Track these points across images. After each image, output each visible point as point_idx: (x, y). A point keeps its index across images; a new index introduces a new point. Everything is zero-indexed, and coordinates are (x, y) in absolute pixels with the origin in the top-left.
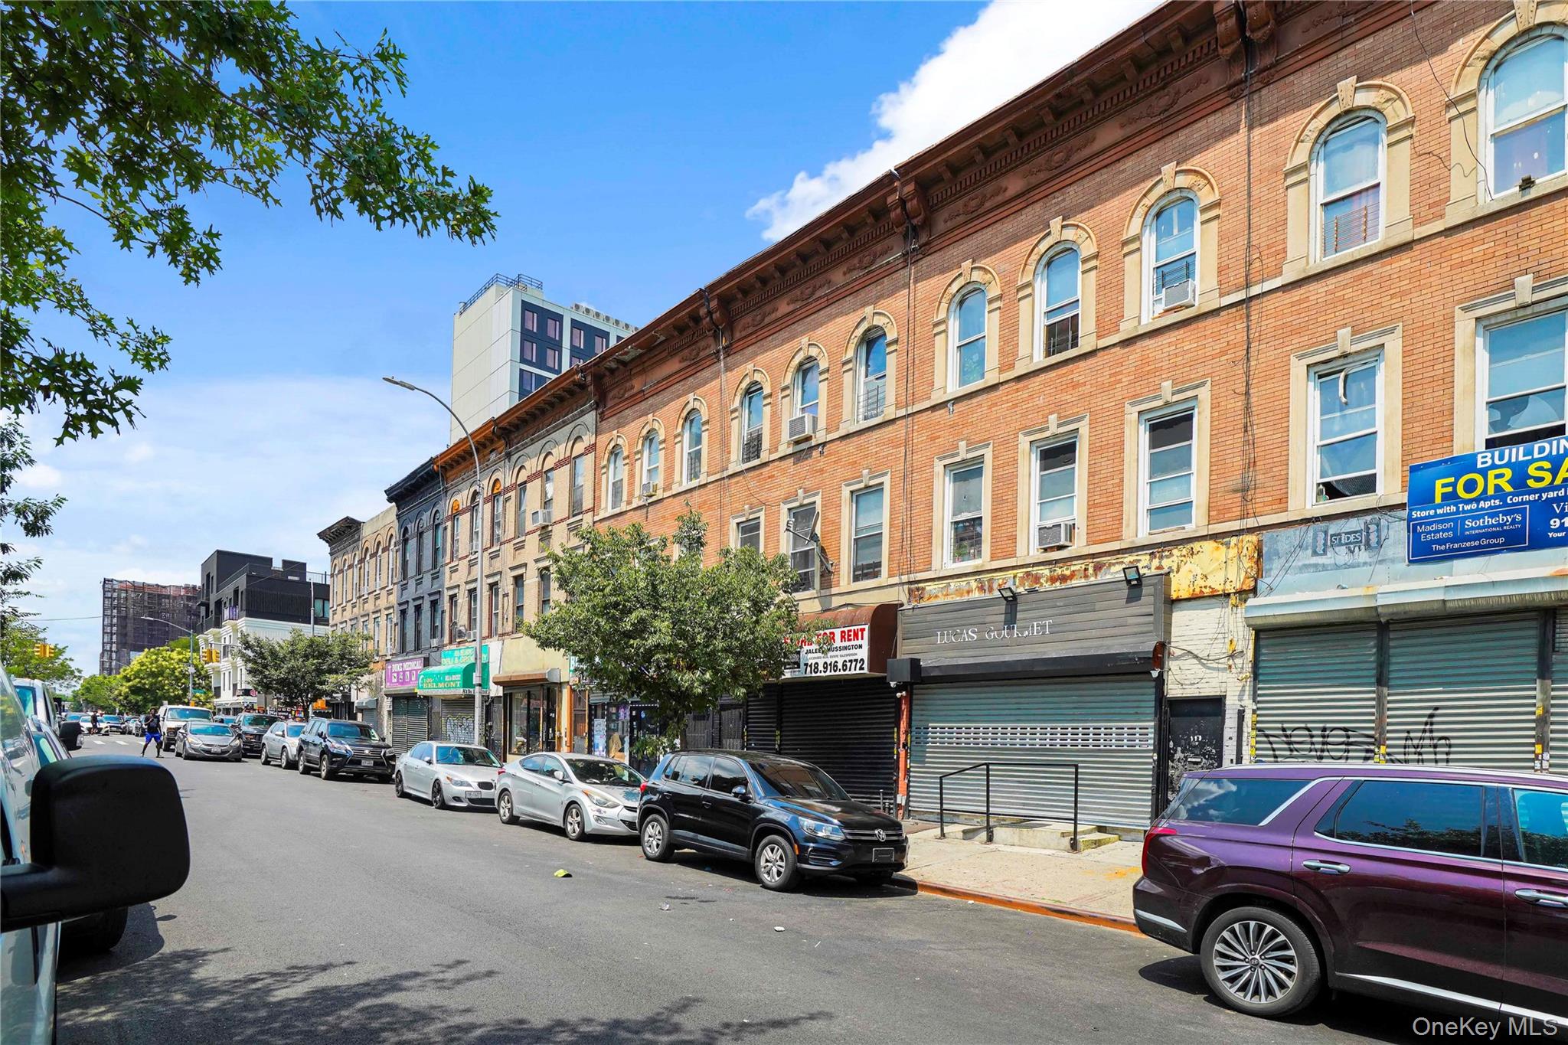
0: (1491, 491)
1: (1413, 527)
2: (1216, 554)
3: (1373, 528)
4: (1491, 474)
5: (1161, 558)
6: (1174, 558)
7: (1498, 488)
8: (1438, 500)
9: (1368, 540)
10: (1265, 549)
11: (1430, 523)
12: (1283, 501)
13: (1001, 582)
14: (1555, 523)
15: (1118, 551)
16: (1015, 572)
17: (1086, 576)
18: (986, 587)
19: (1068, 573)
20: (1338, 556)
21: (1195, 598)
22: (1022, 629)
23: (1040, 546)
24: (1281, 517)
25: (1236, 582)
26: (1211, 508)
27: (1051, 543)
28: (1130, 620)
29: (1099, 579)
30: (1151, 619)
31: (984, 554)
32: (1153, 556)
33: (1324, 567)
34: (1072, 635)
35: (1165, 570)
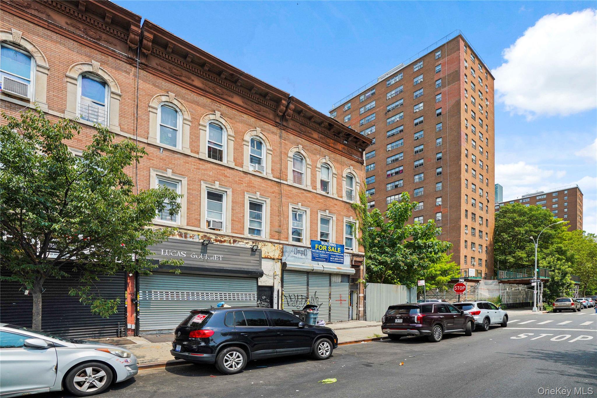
2: (271, 247)
3: (305, 251)
5: (257, 244)
7: (324, 249)
8: (316, 249)
9: (305, 254)
10: (284, 250)
11: (315, 253)
12: (287, 239)
13: (191, 235)
14: (331, 258)
15: (242, 238)
16: (199, 233)
17: (230, 243)
18: (183, 235)
19: (223, 240)
20: (299, 255)
21: (265, 258)
22: (209, 257)
23: (211, 227)
24: (287, 243)
25: (277, 256)
26: (270, 234)
27: (217, 227)
28: (252, 261)
29: (235, 245)
30: (258, 262)
31: (180, 221)
32: (253, 243)
33: (296, 257)
34: (231, 262)
35: (260, 248)
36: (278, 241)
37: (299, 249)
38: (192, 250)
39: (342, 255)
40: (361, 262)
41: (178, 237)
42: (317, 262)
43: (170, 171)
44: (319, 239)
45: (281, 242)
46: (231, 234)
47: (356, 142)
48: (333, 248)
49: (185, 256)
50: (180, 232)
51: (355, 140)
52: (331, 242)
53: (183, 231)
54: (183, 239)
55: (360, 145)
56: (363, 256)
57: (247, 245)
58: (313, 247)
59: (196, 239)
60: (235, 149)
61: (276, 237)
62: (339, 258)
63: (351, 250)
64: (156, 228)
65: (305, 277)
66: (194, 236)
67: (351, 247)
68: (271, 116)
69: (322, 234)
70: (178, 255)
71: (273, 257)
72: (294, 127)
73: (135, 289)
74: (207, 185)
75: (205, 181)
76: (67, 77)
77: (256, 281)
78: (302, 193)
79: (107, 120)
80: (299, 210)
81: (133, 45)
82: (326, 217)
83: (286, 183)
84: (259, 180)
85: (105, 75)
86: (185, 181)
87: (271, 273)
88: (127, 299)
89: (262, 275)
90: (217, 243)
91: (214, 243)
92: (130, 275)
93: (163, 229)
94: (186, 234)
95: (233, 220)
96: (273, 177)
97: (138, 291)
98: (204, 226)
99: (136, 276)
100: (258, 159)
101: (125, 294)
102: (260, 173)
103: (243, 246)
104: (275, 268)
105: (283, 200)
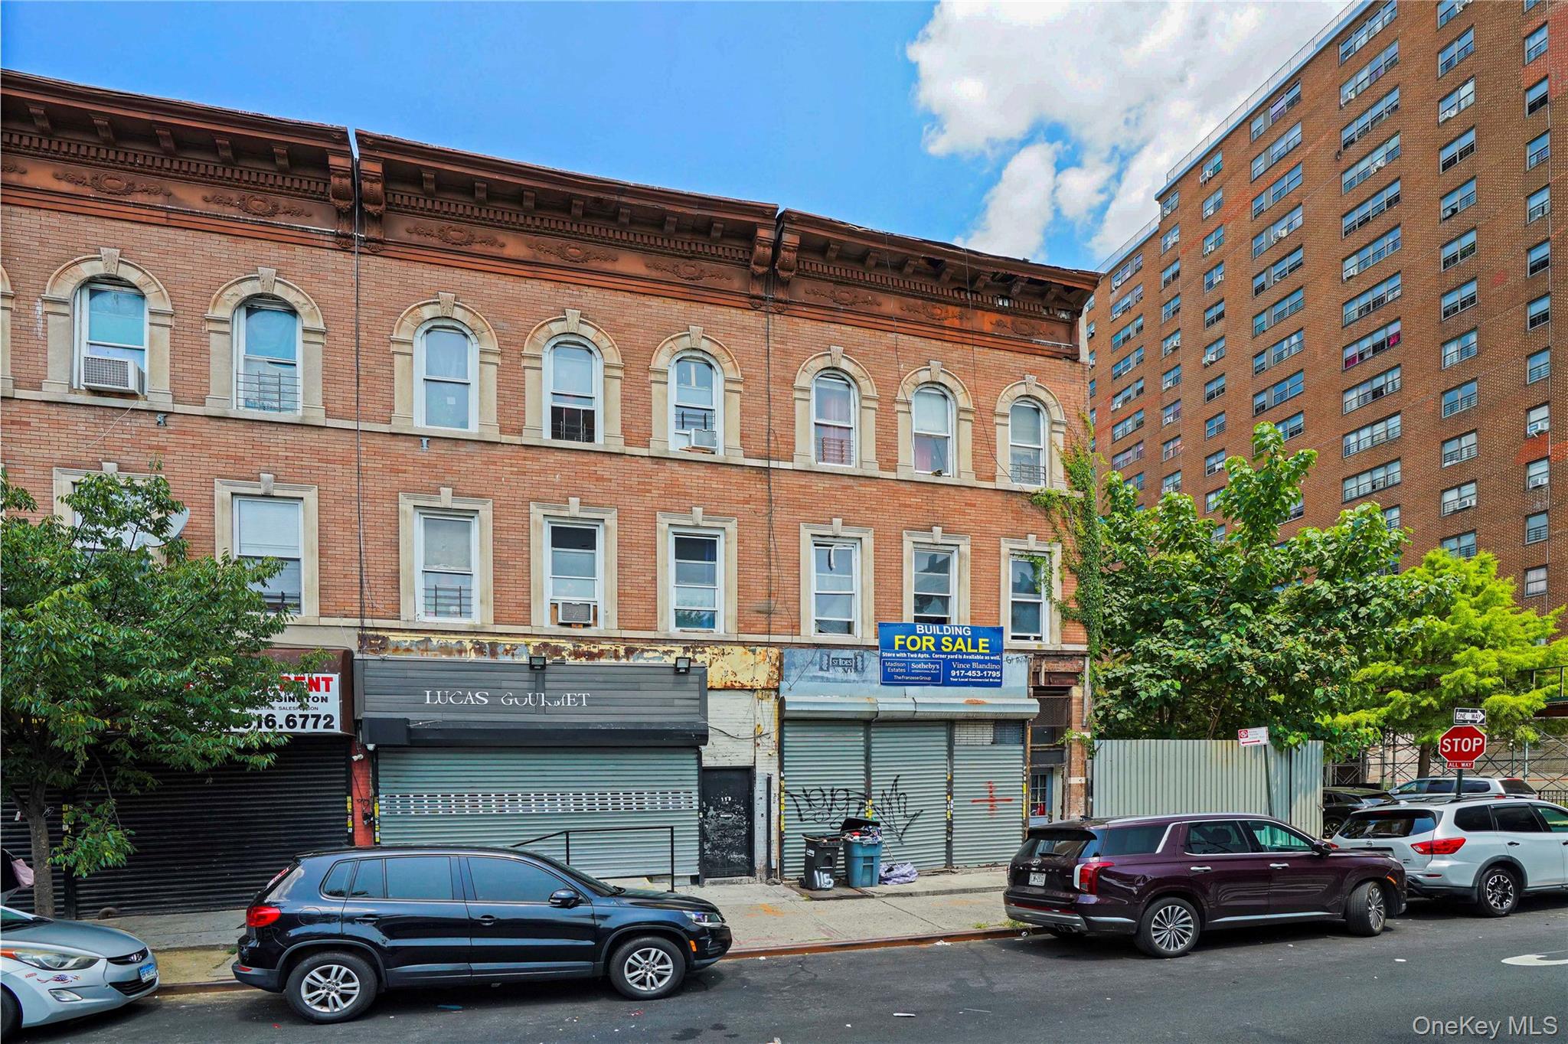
0: (924, 649)
1: (883, 662)
2: (744, 657)
3: (859, 658)
4: (924, 638)
5: (694, 652)
6: (707, 655)
7: (927, 647)
8: (897, 648)
9: (856, 666)
10: (785, 661)
11: (893, 662)
12: (795, 627)
13: (508, 647)
14: (953, 673)
15: (653, 640)
16: (528, 640)
17: (617, 657)
18: (487, 650)
19: (596, 651)
20: (838, 674)
21: (726, 689)
22: (551, 699)
23: (561, 620)
24: (796, 639)
25: (762, 681)
26: (739, 622)
27: (577, 619)
28: (677, 702)
29: (631, 661)
30: (697, 702)
31: (480, 615)
32: (686, 649)
33: (828, 680)
34: (614, 710)
35: (699, 663)
36: (764, 638)
37: (834, 654)
38: (504, 684)
39: (997, 658)
40: (1075, 676)
41: (473, 657)
42: (902, 688)
43: (447, 492)
44: (908, 615)
45: (774, 639)
46: (617, 634)
47: (1042, 295)
48: (960, 640)
49: (486, 701)
50: (478, 643)
51: (1037, 288)
52: (954, 622)
53: (486, 640)
54: (487, 659)
55: (1058, 298)
56: (1083, 656)
57: (666, 658)
58: (887, 645)
59: (520, 655)
60: (625, 399)
61: (761, 628)
62: (982, 671)
63: (1036, 638)
64: (416, 639)
65: (858, 737)
66: (514, 647)
67: (1038, 631)
68: (737, 284)
69: (922, 601)
70: (469, 701)
71: (749, 685)
72: (812, 297)
73: (372, 791)
74: (547, 512)
75: (542, 501)
76: (209, 320)
77: (695, 756)
78: (845, 488)
79: (300, 398)
80: (837, 540)
81: (341, 204)
82: (936, 547)
83: (788, 465)
84: (702, 472)
85: (288, 294)
86: (486, 511)
87: (748, 731)
88: (353, 814)
89: (703, 738)
90: (578, 662)
91: (570, 661)
92: (355, 758)
93: (436, 640)
94: (494, 646)
95: (625, 595)
96: (746, 457)
97: (377, 794)
98: (543, 621)
99: (372, 758)
100: (702, 413)
101: (346, 802)
102: (704, 451)
103: (656, 662)
104: (759, 714)
105: (781, 516)
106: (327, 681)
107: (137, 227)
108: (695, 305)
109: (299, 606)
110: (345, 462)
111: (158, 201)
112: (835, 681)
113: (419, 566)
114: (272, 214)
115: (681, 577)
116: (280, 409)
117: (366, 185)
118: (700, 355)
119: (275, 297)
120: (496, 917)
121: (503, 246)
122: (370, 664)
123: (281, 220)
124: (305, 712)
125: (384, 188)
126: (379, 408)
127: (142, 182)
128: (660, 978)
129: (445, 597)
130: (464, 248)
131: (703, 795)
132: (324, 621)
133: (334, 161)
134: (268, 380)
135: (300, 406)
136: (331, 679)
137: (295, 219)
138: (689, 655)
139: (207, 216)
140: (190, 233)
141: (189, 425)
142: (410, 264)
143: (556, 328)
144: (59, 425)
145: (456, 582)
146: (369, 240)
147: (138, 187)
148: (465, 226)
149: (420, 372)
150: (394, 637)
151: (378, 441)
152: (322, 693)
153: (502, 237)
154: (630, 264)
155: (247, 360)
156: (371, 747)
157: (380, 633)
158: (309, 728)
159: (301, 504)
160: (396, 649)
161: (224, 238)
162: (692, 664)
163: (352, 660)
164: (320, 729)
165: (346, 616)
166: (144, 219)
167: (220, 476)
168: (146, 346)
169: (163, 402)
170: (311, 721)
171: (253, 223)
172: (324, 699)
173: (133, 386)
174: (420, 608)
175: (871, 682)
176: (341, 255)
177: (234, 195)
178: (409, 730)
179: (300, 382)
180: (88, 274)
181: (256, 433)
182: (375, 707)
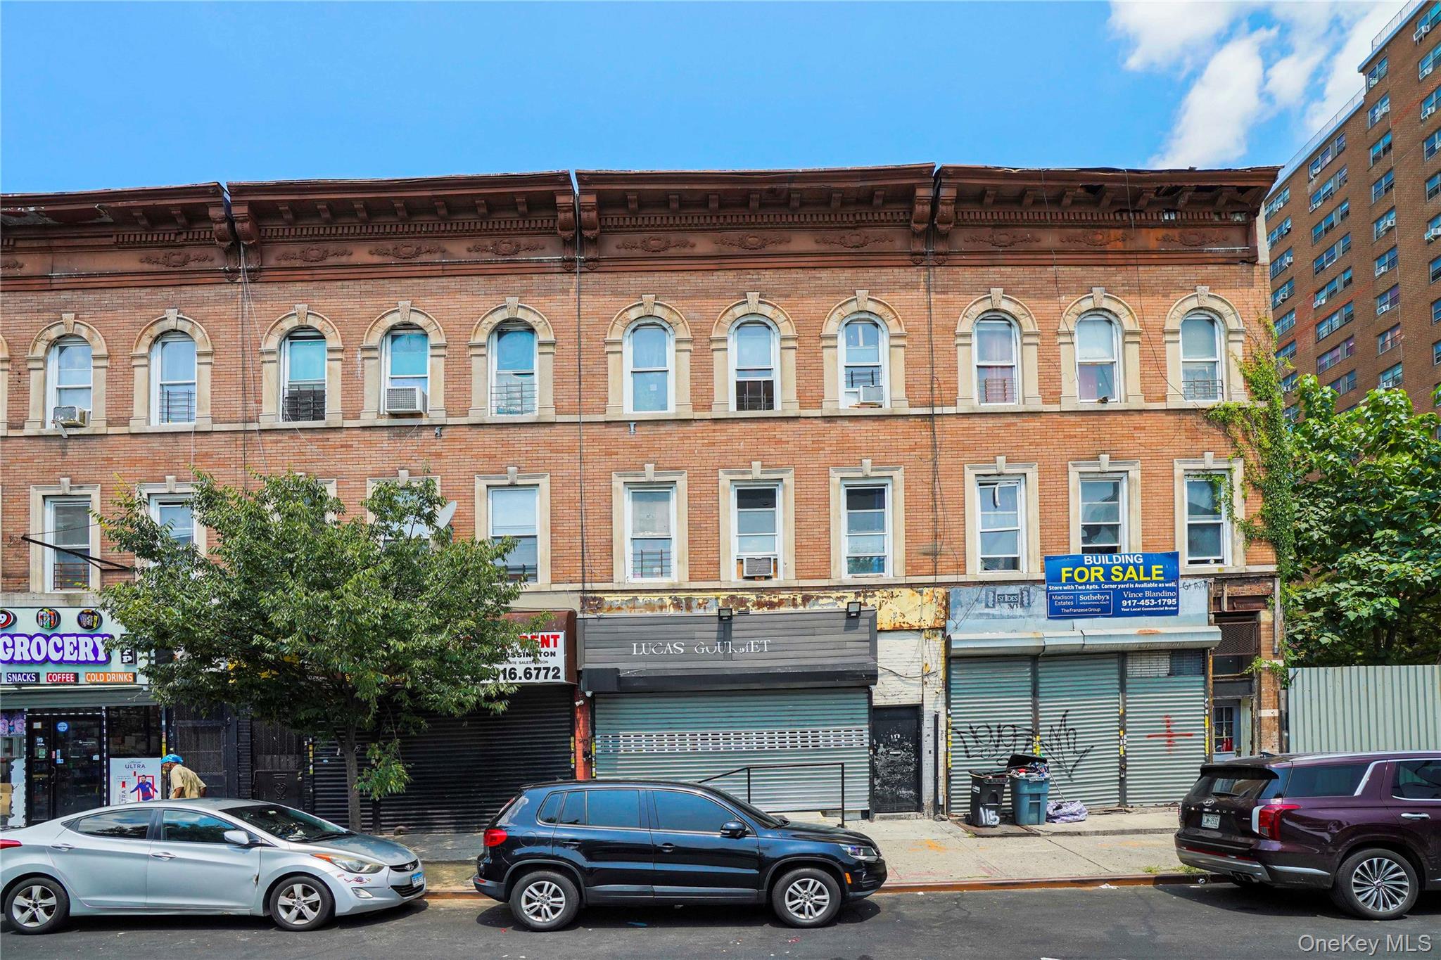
0: (1093, 580)
1: (1050, 595)
2: (912, 598)
3: (1025, 593)
4: (1093, 569)
5: (865, 597)
6: (877, 598)
7: (1096, 577)
8: (1064, 581)
9: (1022, 601)
10: (951, 600)
11: (1060, 595)
12: (961, 567)
13: (701, 601)
14: (1124, 603)
15: (826, 588)
16: (718, 594)
17: (795, 605)
18: (684, 605)
19: (776, 600)
20: (1005, 609)
21: (894, 630)
22: (738, 646)
23: (745, 575)
24: (962, 578)
25: (929, 621)
26: (907, 564)
27: (760, 572)
28: (849, 645)
29: (808, 609)
30: (868, 644)
31: (678, 574)
32: (858, 594)
33: (994, 617)
34: (791, 654)
35: (869, 607)
36: (931, 579)
37: (1000, 590)
38: (697, 635)
39: (1173, 584)
40: (1263, 600)
41: (671, 611)
42: (1069, 621)
43: (651, 467)
44: (1076, 546)
45: (940, 579)
46: (795, 584)
47: (1212, 201)
48: (1131, 568)
49: (683, 651)
50: (676, 599)
51: (1207, 195)
52: (1125, 550)
53: (682, 595)
54: (684, 613)
56: (1272, 577)
57: (839, 603)
58: (1054, 578)
59: (711, 608)
61: (928, 569)
62: (1156, 599)
63: (1217, 561)
64: (626, 598)
66: (706, 601)
67: (1219, 554)
69: (1091, 532)
70: (668, 652)
71: (916, 625)
72: (971, 244)
73: (590, 731)
74: (733, 477)
75: (729, 467)
76: (471, 347)
77: (866, 695)
78: (1008, 425)
79: (537, 401)
80: (1002, 478)
81: (566, 234)
82: (1104, 475)
83: (952, 410)
84: (870, 425)
85: (527, 316)
86: (682, 482)
87: (916, 670)
88: (575, 753)
89: (873, 677)
90: (760, 611)
91: (754, 611)
92: (577, 704)
93: (642, 598)
94: (689, 600)
95: (802, 547)
96: (911, 406)
97: (594, 735)
98: (731, 576)
99: (591, 703)
100: (870, 370)
101: (570, 742)
102: (872, 405)
103: (829, 608)
104: (926, 654)
105: (945, 461)
106: (556, 638)
107: (422, 281)
108: (860, 270)
109: (535, 576)
110: (570, 450)
111: (436, 258)
112: (1002, 617)
113: (629, 535)
114: (515, 253)
115: (853, 525)
116: (522, 413)
117: (584, 215)
118: (866, 316)
119: (518, 320)
120: (676, 844)
121: (693, 246)
122: (589, 622)
123: (522, 256)
124: (537, 666)
125: (599, 214)
126: (596, 402)
127: (427, 244)
128: (818, 908)
129: (650, 560)
130: (662, 254)
131: (874, 733)
132: (555, 587)
133: (560, 200)
134: (514, 389)
135: (536, 408)
136: (558, 636)
137: (532, 253)
138: (861, 599)
139: (470, 263)
140: (458, 279)
141: (458, 433)
142: (620, 275)
143: (739, 311)
144: (369, 444)
145: (659, 547)
146: (588, 260)
147: (423, 250)
148: (661, 235)
149: (628, 365)
150: (609, 598)
151: (596, 429)
152: (552, 649)
153: (692, 238)
154: (803, 242)
155: (498, 375)
156: (589, 694)
157: (597, 595)
158: (541, 680)
159: (537, 489)
160: (610, 609)
161: (481, 279)
162: (863, 608)
163: (576, 619)
164: (550, 679)
165: (571, 582)
166: (427, 274)
167: (479, 473)
168: (428, 375)
169: (439, 417)
170: (543, 673)
171: (503, 262)
172: (553, 654)
173: (419, 408)
174: (630, 571)
175: (1038, 616)
176: (566, 276)
177: (488, 242)
178: (619, 678)
179: (537, 387)
180: (391, 324)
181: (504, 433)
182: (592, 660)
